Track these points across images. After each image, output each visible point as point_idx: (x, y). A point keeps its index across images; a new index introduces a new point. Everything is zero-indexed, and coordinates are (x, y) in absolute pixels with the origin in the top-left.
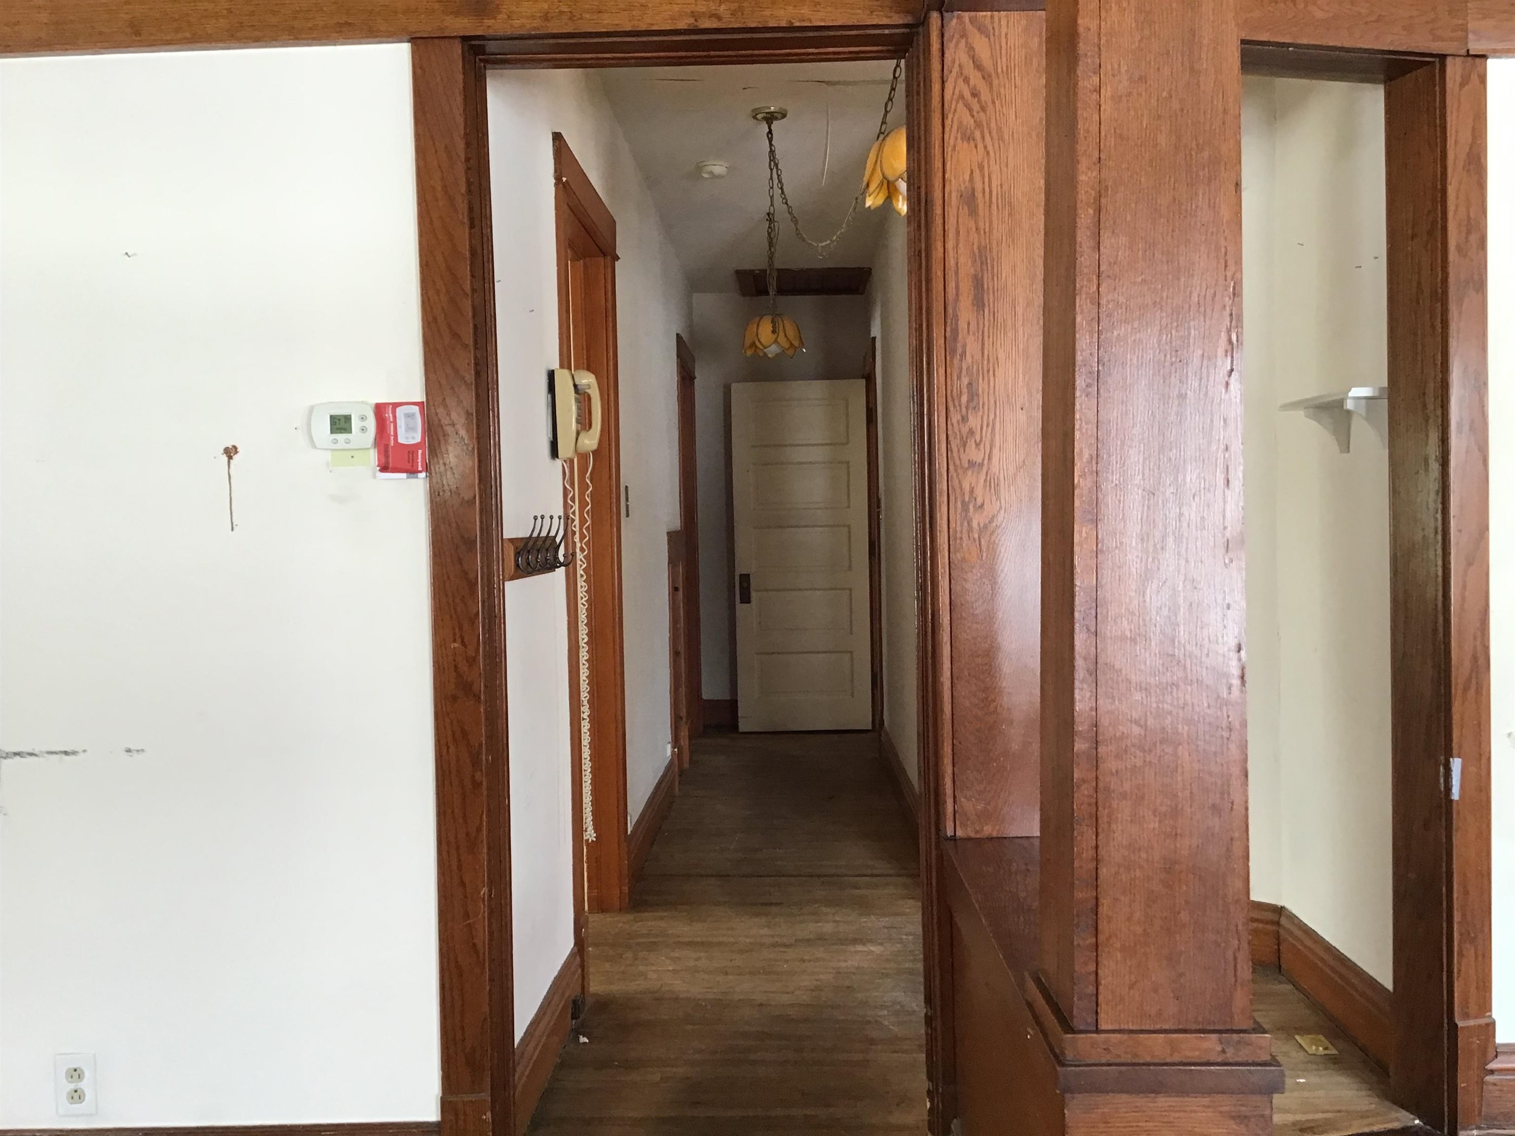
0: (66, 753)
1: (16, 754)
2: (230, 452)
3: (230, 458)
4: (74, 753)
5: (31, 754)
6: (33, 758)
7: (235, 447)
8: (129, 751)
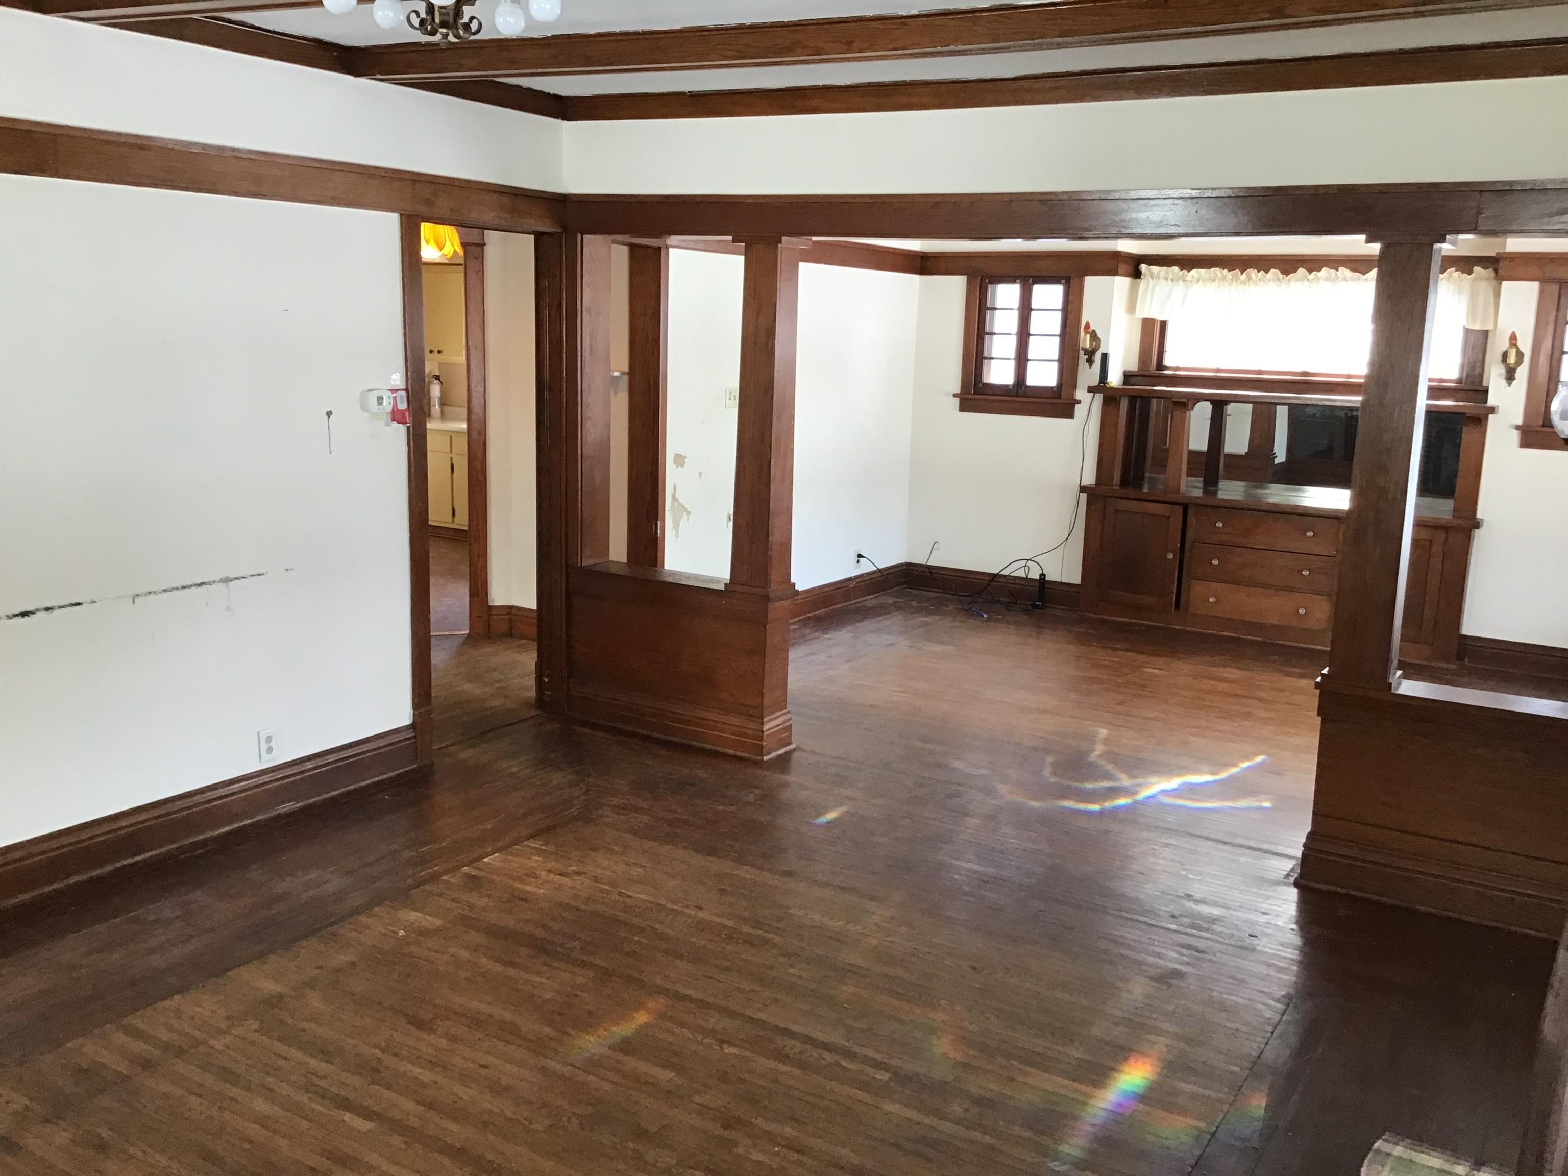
0: (259, 575)
1: (236, 578)
2: (329, 414)
3: (329, 417)
4: (263, 574)
5: (243, 578)
6: (244, 580)
7: (331, 412)
8: (287, 570)
